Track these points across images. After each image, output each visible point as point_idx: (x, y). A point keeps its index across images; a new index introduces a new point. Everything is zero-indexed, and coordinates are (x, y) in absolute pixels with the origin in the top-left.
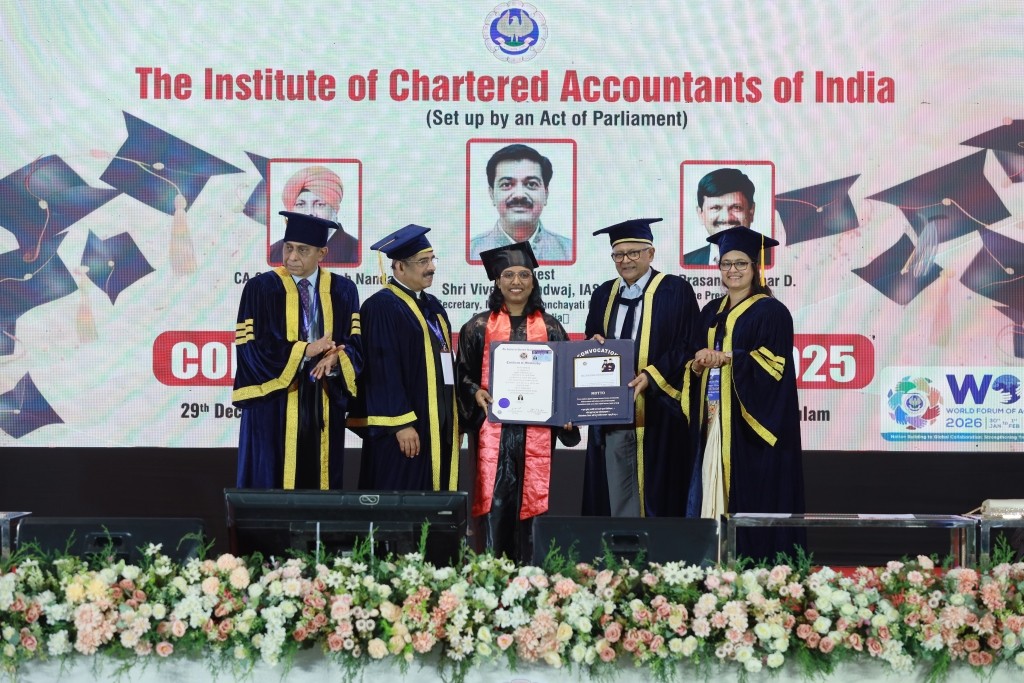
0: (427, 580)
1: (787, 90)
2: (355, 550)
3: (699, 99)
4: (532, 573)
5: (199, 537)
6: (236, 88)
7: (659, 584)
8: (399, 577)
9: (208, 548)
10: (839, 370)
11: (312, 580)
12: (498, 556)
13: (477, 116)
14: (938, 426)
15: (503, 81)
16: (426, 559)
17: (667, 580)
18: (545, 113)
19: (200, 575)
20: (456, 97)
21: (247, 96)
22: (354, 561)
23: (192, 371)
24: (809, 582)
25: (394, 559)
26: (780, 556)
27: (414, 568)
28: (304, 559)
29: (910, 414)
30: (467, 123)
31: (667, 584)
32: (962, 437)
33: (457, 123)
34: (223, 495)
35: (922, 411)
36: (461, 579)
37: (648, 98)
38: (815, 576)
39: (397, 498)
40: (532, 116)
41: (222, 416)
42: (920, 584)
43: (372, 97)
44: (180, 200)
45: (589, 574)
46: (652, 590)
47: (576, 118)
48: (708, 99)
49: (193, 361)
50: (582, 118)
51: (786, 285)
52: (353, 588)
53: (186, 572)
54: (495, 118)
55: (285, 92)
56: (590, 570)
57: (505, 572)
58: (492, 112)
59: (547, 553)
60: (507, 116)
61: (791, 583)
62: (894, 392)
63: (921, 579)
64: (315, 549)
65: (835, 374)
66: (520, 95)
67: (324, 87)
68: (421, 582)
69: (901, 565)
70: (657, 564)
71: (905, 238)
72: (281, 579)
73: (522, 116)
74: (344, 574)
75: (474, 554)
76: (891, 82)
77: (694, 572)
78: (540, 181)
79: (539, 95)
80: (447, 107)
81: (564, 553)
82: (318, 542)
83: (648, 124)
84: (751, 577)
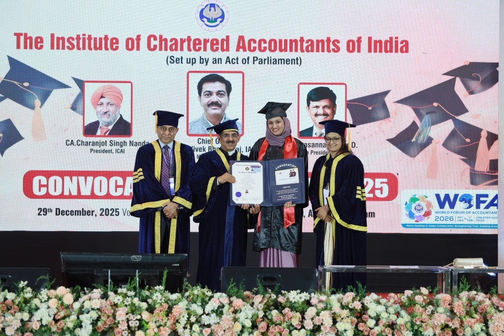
0: (166, 300)
1: (353, 46)
2: (129, 284)
3: (308, 51)
4: (221, 296)
5: (47, 277)
6: (67, 44)
7: (286, 302)
8: (151, 298)
9: (52, 283)
10: (380, 191)
11: (106, 300)
12: (203, 287)
13: (193, 59)
14: (431, 220)
15: (206, 41)
16: (166, 289)
17: (291, 300)
18: (228, 57)
19: (47, 297)
20: (182, 49)
21: (73, 48)
22: (128, 290)
23: (44, 191)
24: (364, 301)
25: (149, 289)
26: (349, 287)
27: (159, 293)
28: (102, 289)
29: (416, 214)
30: (187, 63)
31: (291, 302)
32: (444, 226)
33: (182, 63)
34: (60, 256)
35: (423, 213)
36: (184, 299)
37: (281, 50)
38: (367, 297)
39: (151, 257)
40: (221, 59)
41: (59, 214)
42: (421, 302)
43: (138, 49)
44: (38, 102)
45: (250, 297)
46: (283, 305)
47: (244, 60)
48: (312, 51)
49: (44, 186)
50: (247, 60)
51: (352, 147)
52: (127, 304)
53: (40, 296)
54: (202, 60)
55: (92, 46)
56: (251, 295)
57: (207, 296)
58: (200, 57)
59: (229, 286)
60: (208, 59)
61: (355, 302)
62: (408, 203)
63: (422, 300)
64: (108, 284)
65: (378, 193)
66: (215, 48)
67: (112, 44)
68: (163, 301)
69: (412, 292)
70: (286, 292)
71: (414, 123)
72: (90, 300)
73: (216, 59)
74: (123, 297)
75: (191, 286)
76: (407, 42)
77: (305, 296)
78: (225, 92)
79: (225, 48)
80: (177, 54)
81: (237, 286)
82: (109, 280)
83: (281, 64)
84: (334, 298)
